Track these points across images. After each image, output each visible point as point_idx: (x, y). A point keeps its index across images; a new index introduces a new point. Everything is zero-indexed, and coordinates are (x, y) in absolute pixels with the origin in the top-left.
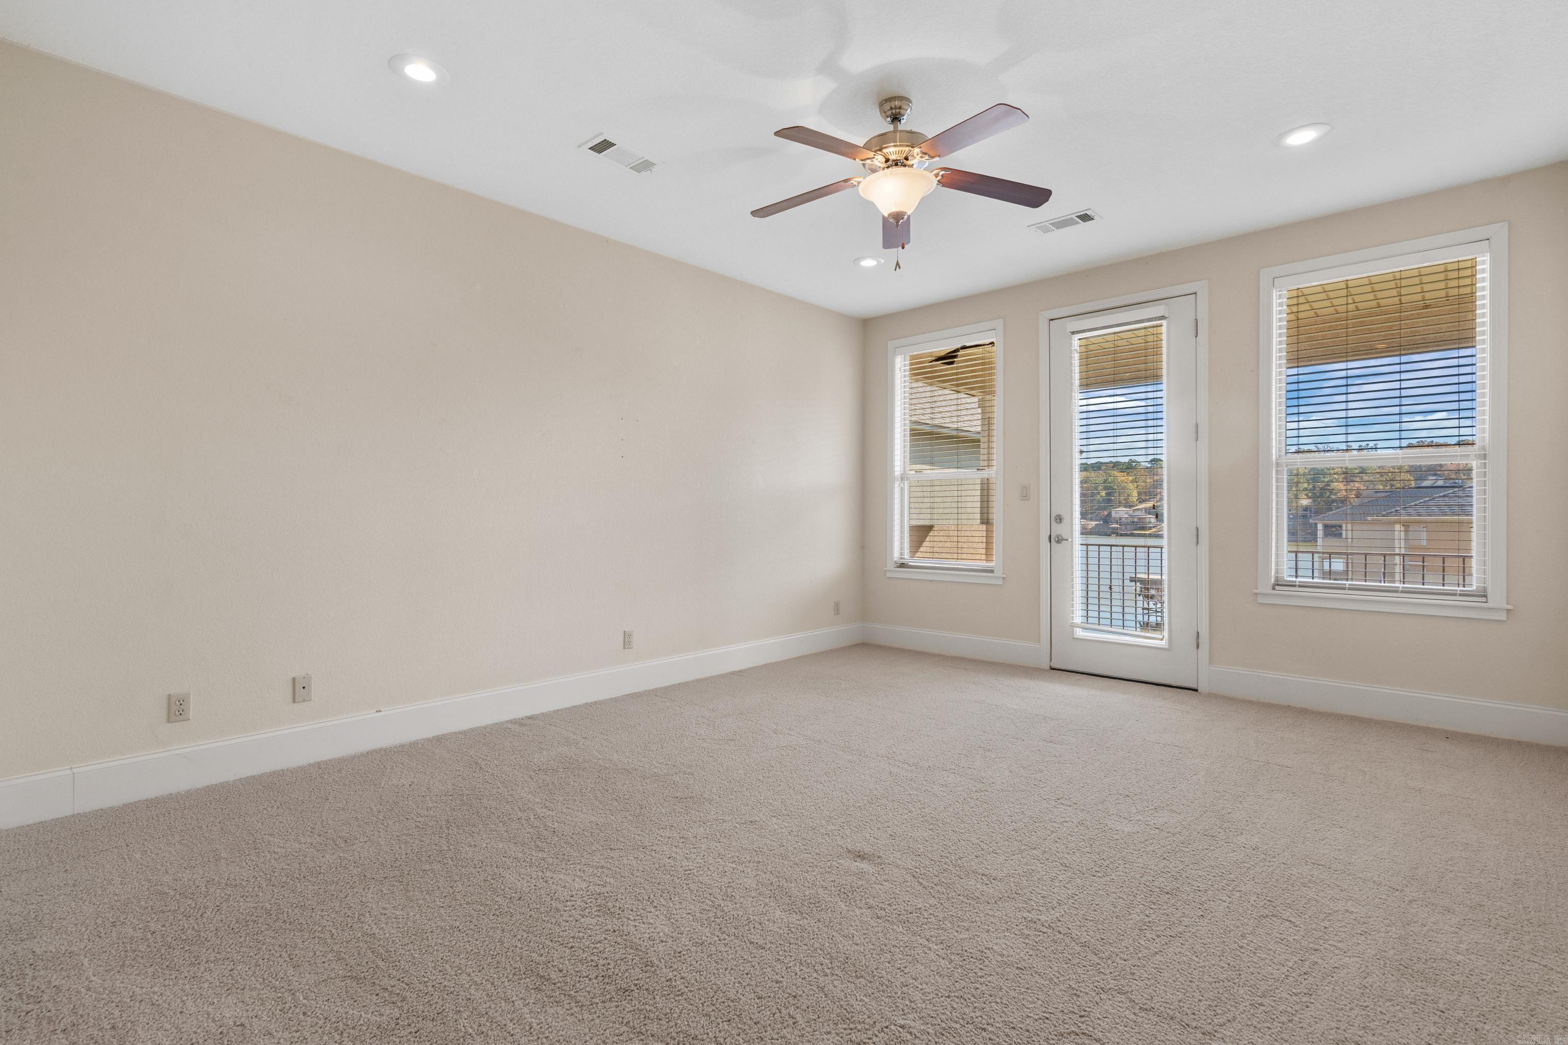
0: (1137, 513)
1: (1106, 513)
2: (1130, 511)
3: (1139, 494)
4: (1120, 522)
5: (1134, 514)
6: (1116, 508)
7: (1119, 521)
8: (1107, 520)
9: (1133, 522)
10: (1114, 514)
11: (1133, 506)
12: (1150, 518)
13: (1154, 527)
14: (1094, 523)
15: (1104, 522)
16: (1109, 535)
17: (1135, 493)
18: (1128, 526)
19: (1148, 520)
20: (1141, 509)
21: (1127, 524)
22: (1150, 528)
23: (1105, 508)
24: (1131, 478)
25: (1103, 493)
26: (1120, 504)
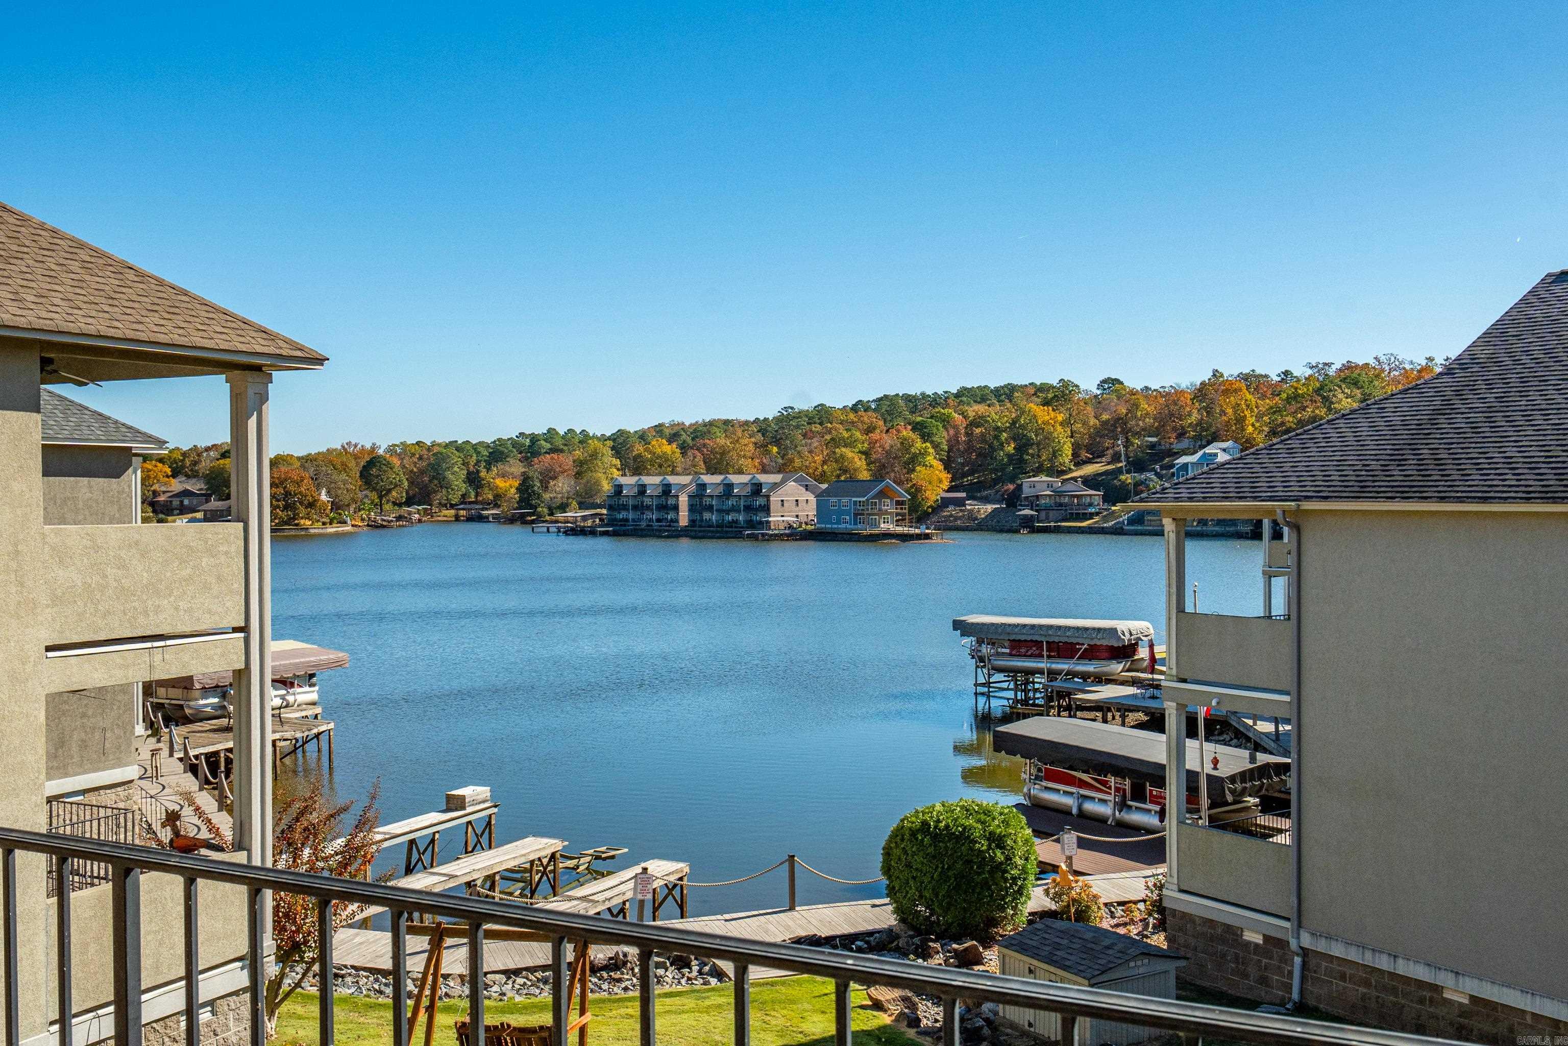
0: (1069, 487)
1: (1011, 487)
2: (1057, 482)
3: (1076, 448)
4: (1037, 505)
5: (1063, 489)
6: (1030, 477)
7: (1032, 502)
8: (1013, 500)
9: (1061, 505)
10: (1027, 491)
11: (1063, 472)
12: (1091, 495)
13: (1097, 514)
14: (990, 508)
15: (1008, 506)
16: (1017, 531)
17: (1068, 450)
18: (1051, 514)
19: (1088, 500)
20: (1075, 479)
21: (1048, 509)
22: (1091, 516)
23: (1012, 480)
24: (1060, 418)
25: (1010, 448)
26: (1039, 471)
